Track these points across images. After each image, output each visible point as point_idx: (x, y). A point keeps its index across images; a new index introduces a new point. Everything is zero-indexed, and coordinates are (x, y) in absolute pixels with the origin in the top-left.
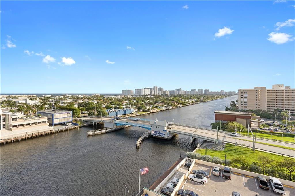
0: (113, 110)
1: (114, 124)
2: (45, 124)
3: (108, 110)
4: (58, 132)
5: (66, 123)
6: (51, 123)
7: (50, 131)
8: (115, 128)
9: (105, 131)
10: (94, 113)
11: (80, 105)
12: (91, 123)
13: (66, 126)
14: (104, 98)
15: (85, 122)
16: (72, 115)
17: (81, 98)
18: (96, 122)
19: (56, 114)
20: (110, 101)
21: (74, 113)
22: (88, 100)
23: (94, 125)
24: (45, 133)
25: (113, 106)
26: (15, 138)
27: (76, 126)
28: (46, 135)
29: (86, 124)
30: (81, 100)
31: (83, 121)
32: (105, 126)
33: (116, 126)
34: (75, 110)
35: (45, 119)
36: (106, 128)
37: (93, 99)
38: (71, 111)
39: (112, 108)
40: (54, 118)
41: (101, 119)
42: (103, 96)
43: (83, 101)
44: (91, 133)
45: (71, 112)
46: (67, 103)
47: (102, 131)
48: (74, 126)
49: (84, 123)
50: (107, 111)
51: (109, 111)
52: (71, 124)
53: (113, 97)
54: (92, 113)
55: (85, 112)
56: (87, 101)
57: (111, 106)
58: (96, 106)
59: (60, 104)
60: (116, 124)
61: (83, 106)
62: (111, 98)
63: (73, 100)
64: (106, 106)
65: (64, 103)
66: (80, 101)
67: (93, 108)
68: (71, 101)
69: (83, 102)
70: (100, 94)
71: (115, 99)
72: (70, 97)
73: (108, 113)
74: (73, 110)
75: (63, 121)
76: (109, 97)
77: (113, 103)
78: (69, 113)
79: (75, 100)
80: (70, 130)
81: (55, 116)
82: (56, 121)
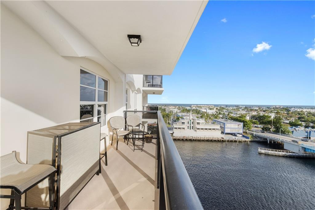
0: (303, 128)
1: (301, 148)
2: (218, 131)
3: (292, 128)
4: (228, 141)
5: (236, 134)
6: (223, 131)
7: (222, 138)
8: (302, 153)
9: (284, 153)
10: (270, 129)
11: (253, 117)
12: (265, 140)
13: (237, 137)
14: (288, 111)
15: (258, 137)
16: (242, 127)
17: (256, 110)
18: (271, 140)
19: (228, 124)
20: (298, 116)
21: (245, 125)
22: (264, 113)
23: (268, 142)
24: (218, 139)
25: (303, 123)
26: (198, 138)
27: (247, 140)
28: (218, 141)
29: (258, 139)
30: (256, 112)
31: (254, 135)
32: (285, 148)
33: (305, 151)
34: (246, 122)
35: (218, 127)
36: (287, 151)
37: (271, 112)
38: (242, 122)
39: (300, 125)
40: (226, 127)
41: (279, 138)
42: (287, 109)
43: (257, 113)
44: (263, 151)
45: (242, 124)
46: (239, 114)
47: (280, 153)
48: (244, 139)
49: (256, 138)
50: (289, 128)
51: (295, 129)
52: (241, 136)
53: (304, 110)
54: (267, 128)
55: (259, 126)
56: (262, 114)
57: (300, 123)
58: (273, 120)
59: (232, 115)
60: (305, 148)
61: (257, 119)
62: (302, 111)
63: (246, 112)
64: (290, 122)
65: (236, 114)
66: (254, 113)
67: (269, 122)
68: (244, 112)
69: (257, 115)
70: (282, 106)
71: (310, 113)
72: (243, 108)
73: (293, 132)
74: (243, 122)
75: (234, 132)
76: (299, 110)
77: (303, 119)
78: (240, 125)
79: (248, 112)
80: (240, 142)
81: (226, 125)
82: (227, 131)
